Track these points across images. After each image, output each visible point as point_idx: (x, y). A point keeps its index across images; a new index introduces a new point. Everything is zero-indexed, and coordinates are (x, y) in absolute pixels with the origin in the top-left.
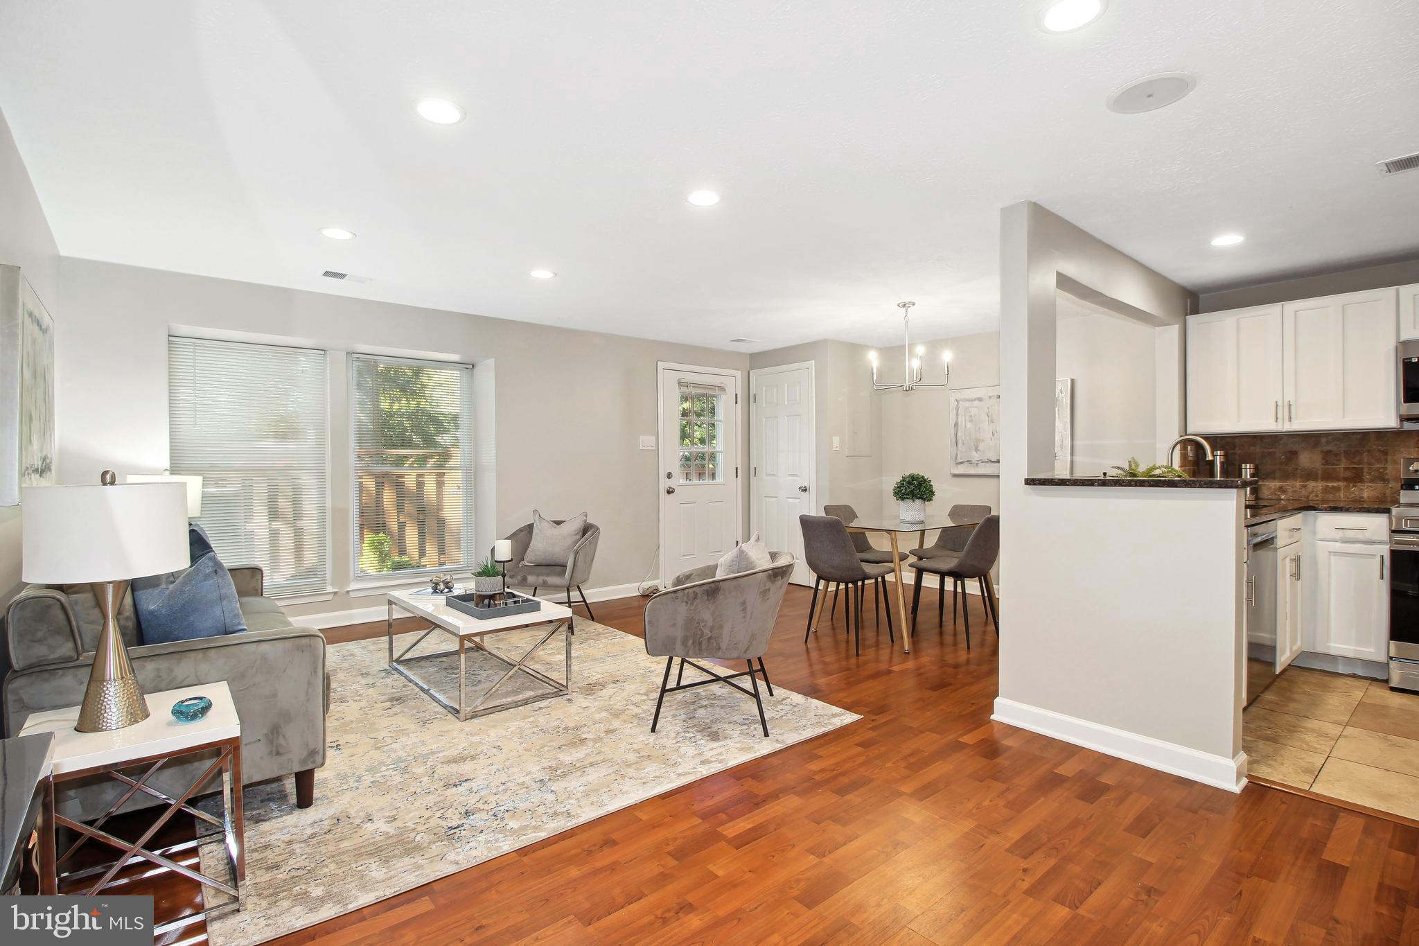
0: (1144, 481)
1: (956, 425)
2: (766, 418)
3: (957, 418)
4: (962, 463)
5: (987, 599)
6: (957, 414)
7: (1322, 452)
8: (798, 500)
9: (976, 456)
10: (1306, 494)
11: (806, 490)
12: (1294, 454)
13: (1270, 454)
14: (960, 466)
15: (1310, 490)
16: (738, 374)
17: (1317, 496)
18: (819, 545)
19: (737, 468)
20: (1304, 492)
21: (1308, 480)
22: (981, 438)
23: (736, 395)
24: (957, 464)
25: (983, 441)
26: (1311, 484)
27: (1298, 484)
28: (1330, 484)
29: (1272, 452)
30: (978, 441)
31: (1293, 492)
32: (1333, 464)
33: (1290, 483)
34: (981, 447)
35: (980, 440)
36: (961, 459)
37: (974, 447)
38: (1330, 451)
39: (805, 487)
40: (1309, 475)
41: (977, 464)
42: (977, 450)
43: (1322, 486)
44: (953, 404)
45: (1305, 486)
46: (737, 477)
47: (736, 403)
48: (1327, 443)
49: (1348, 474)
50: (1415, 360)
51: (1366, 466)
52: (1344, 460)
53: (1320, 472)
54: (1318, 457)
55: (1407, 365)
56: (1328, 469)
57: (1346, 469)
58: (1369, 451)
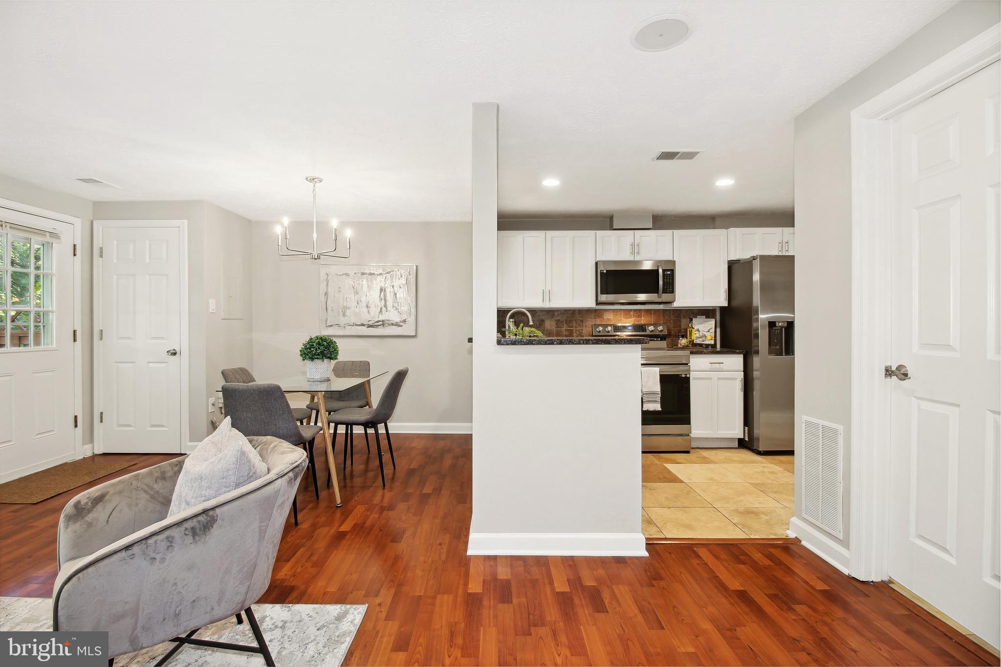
0: (589, 340)
1: (326, 294)
2: (117, 275)
3: (327, 289)
4: (331, 326)
5: (349, 435)
6: (327, 285)
7: (556, 320)
8: (165, 364)
9: (343, 321)
11: (175, 354)
12: (544, 320)
14: (329, 329)
16: (78, 222)
18: (249, 415)
19: (75, 331)
22: (348, 306)
23: (75, 245)
24: (327, 327)
25: (349, 308)
30: (345, 308)
32: (561, 327)
34: (348, 312)
35: (347, 307)
36: (331, 322)
37: (342, 313)
39: (174, 350)
40: (550, 334)
41: (344, 327)
42: (344, 315)
44: (323, 276)
46: (75, 341)
47: (75, 255)
48: (558, 315)
49: (567, 333)
50: (605, 271)
51: (574, 328)
52: (565, 325)
53: (555, 332)
54: (554, 323)
55: (602, 273)
56: (558, 330)
57: (566, 330)
58: (576, 320)
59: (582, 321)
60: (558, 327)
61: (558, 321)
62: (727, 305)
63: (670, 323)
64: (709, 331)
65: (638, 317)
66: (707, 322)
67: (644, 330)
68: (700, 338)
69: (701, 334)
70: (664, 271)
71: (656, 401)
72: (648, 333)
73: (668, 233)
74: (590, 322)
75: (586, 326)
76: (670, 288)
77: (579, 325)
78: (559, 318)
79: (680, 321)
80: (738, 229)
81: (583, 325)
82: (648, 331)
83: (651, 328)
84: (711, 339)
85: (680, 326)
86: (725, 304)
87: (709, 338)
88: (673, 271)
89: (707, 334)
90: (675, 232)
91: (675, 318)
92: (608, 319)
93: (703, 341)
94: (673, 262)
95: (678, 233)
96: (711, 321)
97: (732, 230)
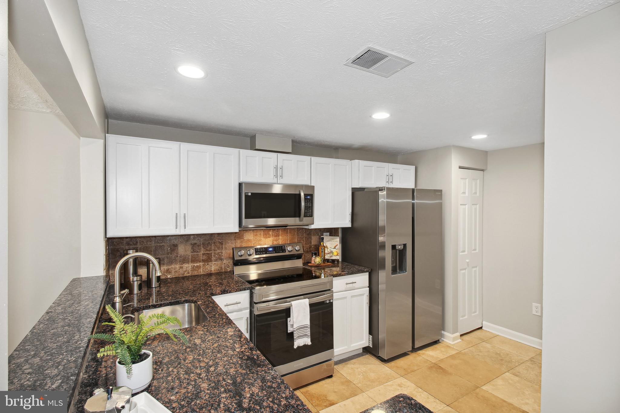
7: (191, 244)
10: (183, 272)
12: (175, 246)
13: (161, 246)
15: (185, 269)
17: (189, 273)
20: (181, 271)
21: (184, 263)
26: (185, 266)
27: (178, 266)
28: (196, 265)
29: (163, 245)
31: (175, 272)
32: (197, 252)
33: (173, 266)
38: (196, 244)
40: (184, 260)
43: (191, 266)
45: (181, 268)
48: (194, 238)
49: (205, 257)
50: (250, 194)
51: (213, 252)
52: (202, 249)
53: (190, 257)
54: (189, 248)
55: (247, 196)
56: (194, 255)
57: (203, 254)
58: (214, 243)
59: (221, 244)
60: (194, 251)
61: (194, 245)
62: (350, 226)
63: (303, 240)
64: (335, 248)
65: (276, 236)
66: (333, 239)
67: (284, 251)
68: (328, 254)
69: (329, 250)
70: (305, 195)
71: (306, 335)
72: (287, 253)
73: (306, 159)
74: (231, 244)
75: (226, 248)
76: (309, 212)
77: (219, 248)
78: (195, 242)
79: (311, 238)
80: (361, 162)
81: (222, 247)
82: (287, 251)
83: (289, 248)
84: (337, 255)
85: (311, 243)
86: (348, 224)
87: (335, 254)
88: (312, 196)
89: (334, 250)
90: (313, 158)
91: (307, 236)
92: (249, 241)
93: (331, 257)
94: (313, 187)
95: (315, 160)
96: (336, 238)
97: (357, 161)
